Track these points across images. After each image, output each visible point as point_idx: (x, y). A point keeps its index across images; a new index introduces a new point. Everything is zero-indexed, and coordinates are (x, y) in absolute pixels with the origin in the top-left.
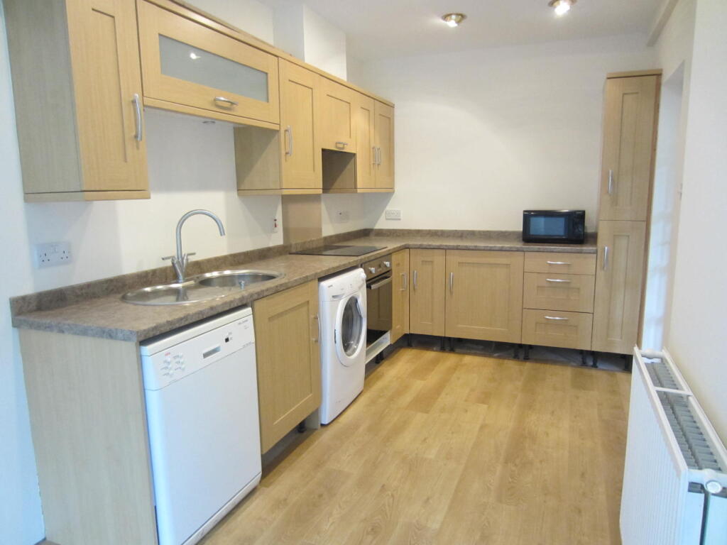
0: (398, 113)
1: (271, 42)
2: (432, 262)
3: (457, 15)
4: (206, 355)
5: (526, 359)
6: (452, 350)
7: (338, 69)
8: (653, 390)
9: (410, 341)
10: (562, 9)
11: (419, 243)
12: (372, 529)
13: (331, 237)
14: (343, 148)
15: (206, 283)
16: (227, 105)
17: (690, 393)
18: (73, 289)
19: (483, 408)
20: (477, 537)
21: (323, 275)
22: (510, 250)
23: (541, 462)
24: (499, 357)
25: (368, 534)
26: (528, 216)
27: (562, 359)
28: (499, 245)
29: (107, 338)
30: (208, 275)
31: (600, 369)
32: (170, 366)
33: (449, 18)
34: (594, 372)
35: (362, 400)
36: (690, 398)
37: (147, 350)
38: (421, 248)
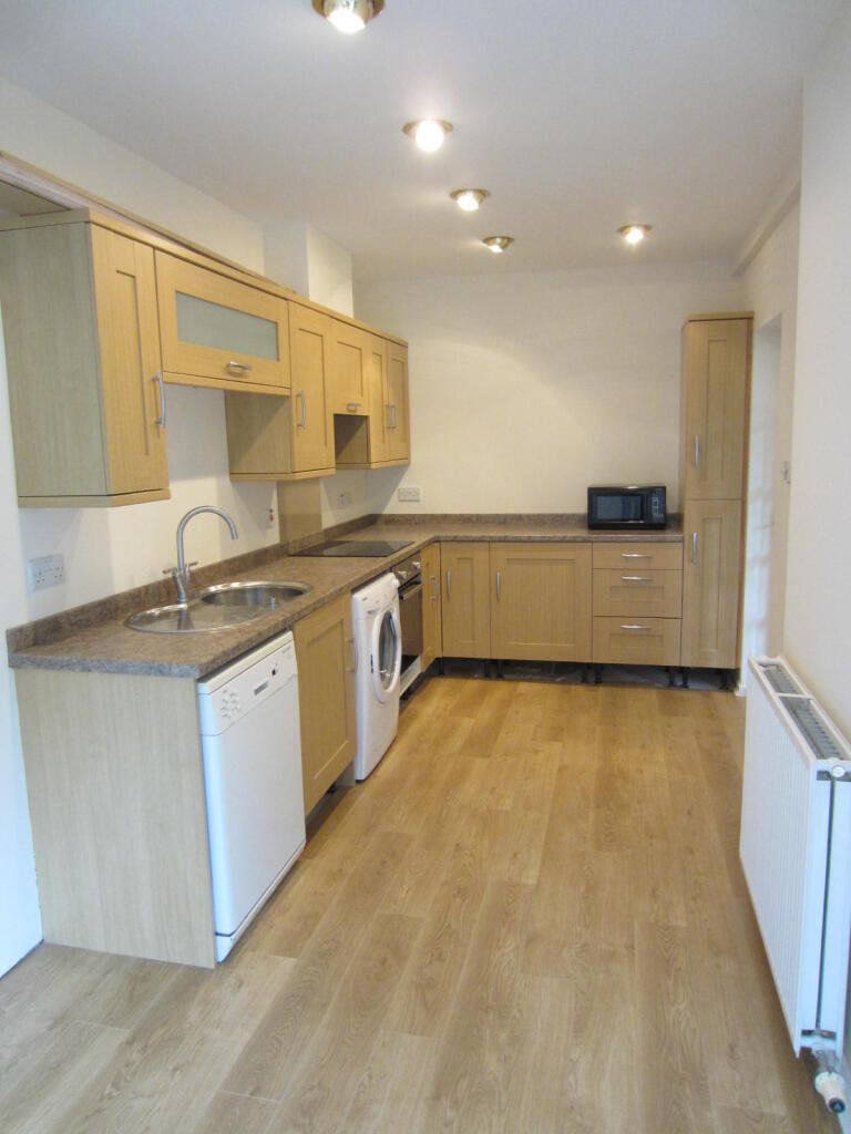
0: (413, 353)
1: (261, 272)
2: (472, 559)
3: (503, 238)
4: (257, 691)
5: (598, 682)
6: (500, 677)
7: (343, 305)
8: (776, 696)
9: (444, 667)
10: (635, 237)
11: (454, 534)
12: (459, 892)
13: (332, 529)
14: (355, 411)
15: (210, 599)
16: (238, 370)
17: (810, 696)
18: (67, 615)
19: (557, 746)
20: (582, 889)
21: (355, 585)
22: (573, 541)
23: (639, 802)
24: (562, 682)
25: (454, 896)
26: (595, 494)
27: (643, 680)
28: (560, 534)
29: (155, 674)
30: (213, 589)
31: (692, 690)
32: (228, 706)
33: (491, 241)
34: (685, 694)
35: (398, 747)
36: (812, 702)
37: (205, 687)
38: (455, 540)
